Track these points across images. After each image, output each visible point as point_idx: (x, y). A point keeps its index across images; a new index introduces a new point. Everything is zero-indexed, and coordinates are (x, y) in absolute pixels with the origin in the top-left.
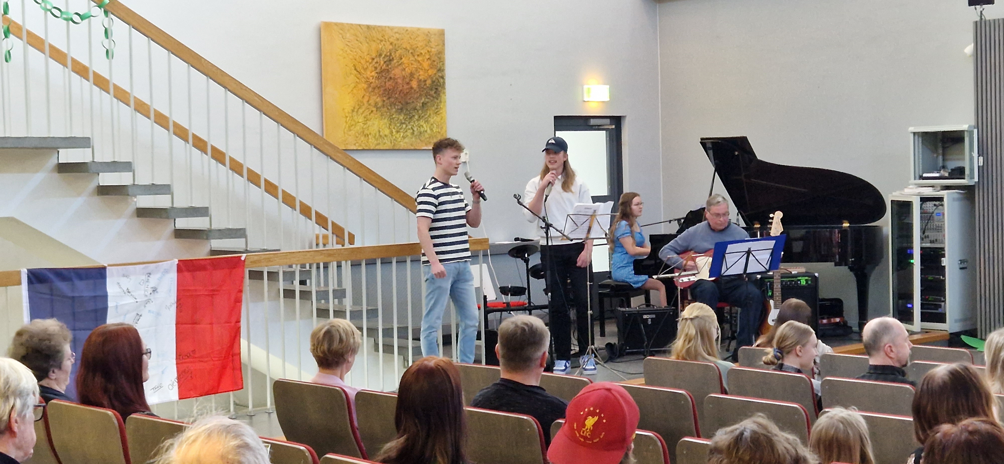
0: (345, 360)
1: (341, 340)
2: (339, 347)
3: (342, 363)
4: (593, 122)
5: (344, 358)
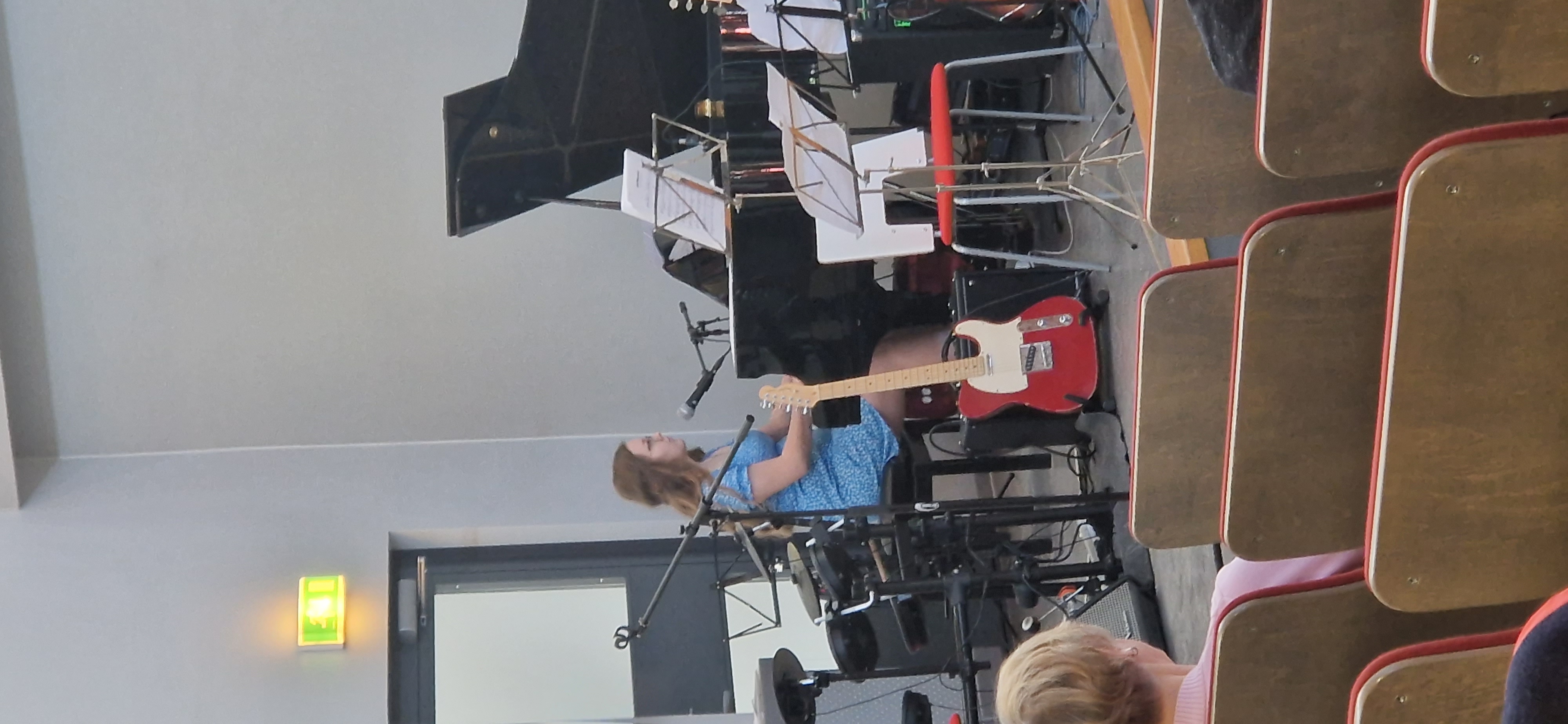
0: (1128, 664)
1: (1065, 681)
2: (1088, 685)
3: (1138, 671)
4: (407, 625)
5: (1123, 667)
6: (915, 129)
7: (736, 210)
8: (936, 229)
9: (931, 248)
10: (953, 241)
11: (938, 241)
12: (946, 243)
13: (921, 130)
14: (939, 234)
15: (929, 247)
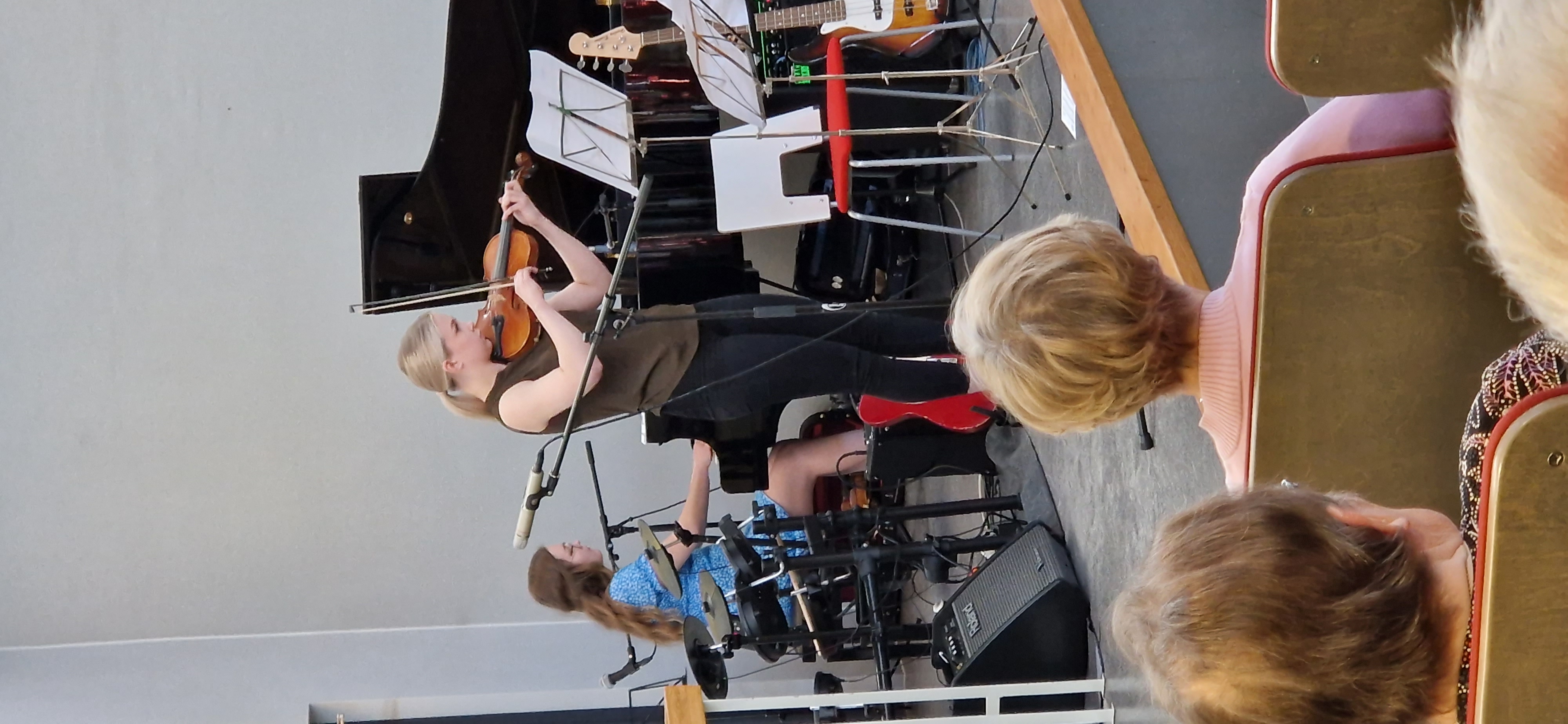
6: (811, 108)
7: (641, 154)
8: (832, 199)
9: (828, 216)
10: (849, 209)
11: (834, 211)
12: (842, 211)
13: (817, 108)
14: (835, 204)
15: (825, 215)
